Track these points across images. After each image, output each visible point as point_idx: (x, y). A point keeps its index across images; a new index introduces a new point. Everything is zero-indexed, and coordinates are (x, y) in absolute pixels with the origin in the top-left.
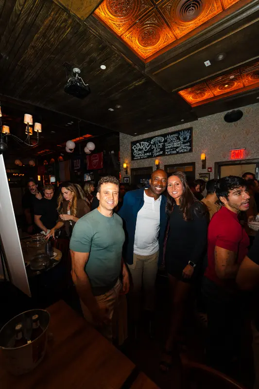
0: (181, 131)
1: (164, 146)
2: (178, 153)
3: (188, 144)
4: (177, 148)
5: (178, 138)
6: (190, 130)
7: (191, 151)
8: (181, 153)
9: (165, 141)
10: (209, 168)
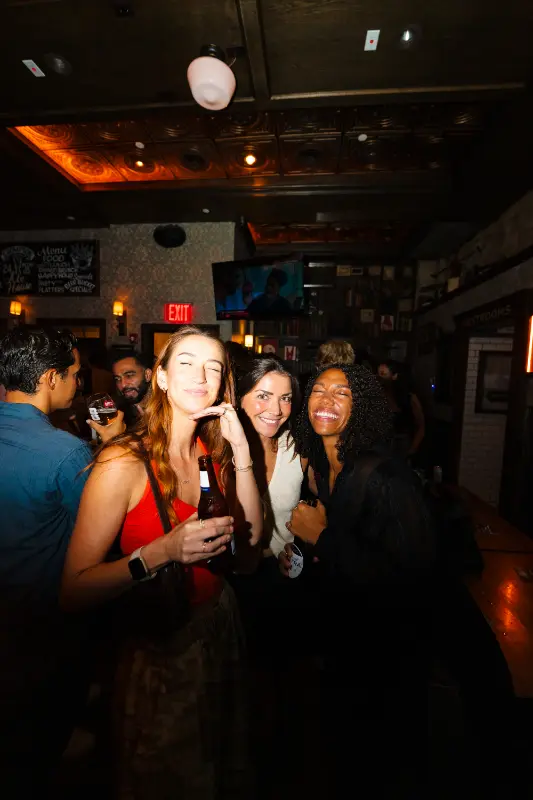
0: (74, 243)
1: (35, 271)
2: (67, 293)
3: (90, 277)
4: (66, 280)
5: (68, 259)
6: (94, 245)
7: (95, 292)
8: (76, 294)
9: (38, 260)
10: (131, 335)
